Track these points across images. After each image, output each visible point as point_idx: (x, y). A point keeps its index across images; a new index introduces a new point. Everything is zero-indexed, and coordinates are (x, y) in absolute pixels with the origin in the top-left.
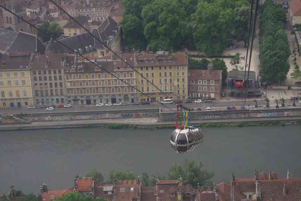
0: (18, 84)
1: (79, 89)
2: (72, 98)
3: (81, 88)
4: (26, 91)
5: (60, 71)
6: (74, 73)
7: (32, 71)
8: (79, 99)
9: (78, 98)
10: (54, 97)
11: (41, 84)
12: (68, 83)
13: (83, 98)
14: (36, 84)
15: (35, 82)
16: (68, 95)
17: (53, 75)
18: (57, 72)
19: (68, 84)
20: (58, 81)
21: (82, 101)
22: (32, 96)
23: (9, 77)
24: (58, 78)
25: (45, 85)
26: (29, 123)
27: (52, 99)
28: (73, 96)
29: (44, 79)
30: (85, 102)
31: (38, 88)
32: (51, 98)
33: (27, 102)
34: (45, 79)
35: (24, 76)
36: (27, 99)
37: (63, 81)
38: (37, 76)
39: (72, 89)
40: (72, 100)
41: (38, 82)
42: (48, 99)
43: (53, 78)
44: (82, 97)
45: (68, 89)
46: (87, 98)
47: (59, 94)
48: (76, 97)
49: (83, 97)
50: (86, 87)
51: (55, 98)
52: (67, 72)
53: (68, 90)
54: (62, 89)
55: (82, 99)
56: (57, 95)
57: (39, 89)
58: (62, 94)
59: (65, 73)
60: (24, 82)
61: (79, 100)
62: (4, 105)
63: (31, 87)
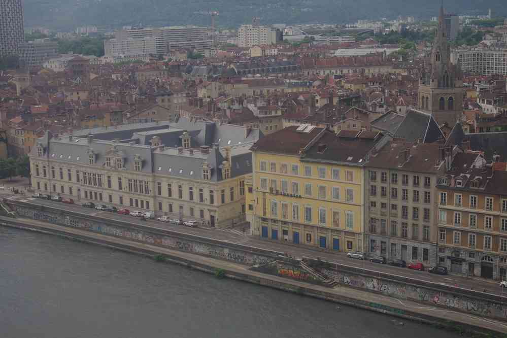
0: (337, 197)
1: (467, 232)
2: (447, 253)
3: (473, 232)
4: (351, 216)
5: (429, 182)
6: (459, 190)
7: (369, 171)
8: (464, 258)
9: (463, 255)
10: (407, 242)
11: (383, 205)
12: (443, 213)
13: (474, 257)
14: (373, 204)
15: (372, 199)
16: (440, 244)
17: (410, 188)
18: (422, 181)
19: (444, 216)
20: (421, 206)
21: (472, 266)
22: (362, 231)
23: (324, 177)
24: (422, 196)
25: (393, 208)
26: (327, 286)
27: (404, 247)
28: (451, 248)
29: (391, 194)
30: (477, 271)
31: (377, 212)
32: (403, 243)
33: (351, 242)
34: (394, 194)
35: (352, 181)
36: (353, 234)
37: (431, 206)
38: (379, 184)
39: (450, 230)
40: (449, 257)
41: (378, 199)
42: (395, 244)
43: (411, 195)
44: (472, 254)
45: (442, 229)
46: (483, 261)
47: (421, 237)
48: (457, 251)
49: (474, 254)
50: (485, 231)
51: (410, 244)
52: (444, 184)
53: (441, 231)
54: (428, 227)
55: (472, 260)
56: (415, 238)
57: (378, 217)
58: (426, 239)
59: (439, 187)
60: (350, 193)
61: (464, 260)
62: (309, 239)
63: (362, 208)
